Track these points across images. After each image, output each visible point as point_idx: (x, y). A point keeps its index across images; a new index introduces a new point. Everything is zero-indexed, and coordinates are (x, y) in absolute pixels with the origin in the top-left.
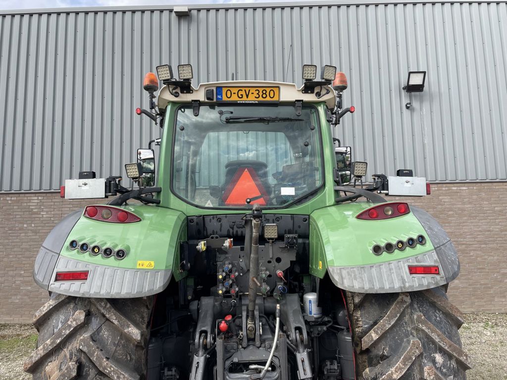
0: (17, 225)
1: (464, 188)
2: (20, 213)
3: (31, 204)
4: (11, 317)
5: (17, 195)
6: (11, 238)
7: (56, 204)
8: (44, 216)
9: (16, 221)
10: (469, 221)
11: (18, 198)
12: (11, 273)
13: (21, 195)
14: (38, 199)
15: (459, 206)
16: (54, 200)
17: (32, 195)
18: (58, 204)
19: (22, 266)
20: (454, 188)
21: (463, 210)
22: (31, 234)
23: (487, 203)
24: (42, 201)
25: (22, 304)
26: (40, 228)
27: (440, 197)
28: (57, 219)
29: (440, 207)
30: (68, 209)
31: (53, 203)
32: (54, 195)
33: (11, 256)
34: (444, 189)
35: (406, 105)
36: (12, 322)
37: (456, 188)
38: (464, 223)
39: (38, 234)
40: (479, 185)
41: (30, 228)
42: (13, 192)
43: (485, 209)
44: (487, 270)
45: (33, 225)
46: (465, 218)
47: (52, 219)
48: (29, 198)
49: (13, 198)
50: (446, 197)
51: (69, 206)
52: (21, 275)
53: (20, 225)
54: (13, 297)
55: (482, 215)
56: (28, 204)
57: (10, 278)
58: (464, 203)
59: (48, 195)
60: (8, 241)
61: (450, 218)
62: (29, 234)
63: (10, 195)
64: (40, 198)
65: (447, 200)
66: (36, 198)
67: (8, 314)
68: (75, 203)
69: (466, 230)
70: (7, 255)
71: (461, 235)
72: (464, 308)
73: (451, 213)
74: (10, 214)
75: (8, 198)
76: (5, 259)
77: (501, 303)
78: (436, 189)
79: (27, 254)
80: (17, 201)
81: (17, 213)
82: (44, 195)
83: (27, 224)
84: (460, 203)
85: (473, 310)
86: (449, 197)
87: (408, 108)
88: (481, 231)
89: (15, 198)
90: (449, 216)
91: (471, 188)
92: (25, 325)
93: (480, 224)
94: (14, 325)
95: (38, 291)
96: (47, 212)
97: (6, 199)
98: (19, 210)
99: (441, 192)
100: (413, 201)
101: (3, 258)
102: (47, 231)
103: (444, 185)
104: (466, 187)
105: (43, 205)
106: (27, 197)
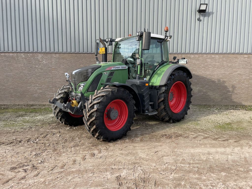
0: (33, 66)
1: (217, 56)
2: (34, 61)
3: (38, 57)
4: (34, 102)
5: (32, 53)
6: (31, 71)
7: (49, 58)
8: (44, 63)
9: (33, 64)
10: (217, 70)
11: (33, 55)
12: (33, 85)
13: (34, 53)
14: (41, 55)
15: (214, 63)
16: (48, 56)
17: (39, 54)
18: (50, 58)
19: (37, 82)
20: (213, 56)
21: (215, 65)
22: (40, 70)
23: (225, 62)
24: (43, 56)
25: (38, 97)
26: (43, 67)
27: (207, 60)
28: (50, 64)
29: (206, 63)
30: (54, 60)
31: (47, 57)
32: (48, 54)
33: (32, 79)
34: (209, 56)
35: (198, 19)
36: (35, 104)
37: (214, 56)
38: (215, 70)
39: (43, 70)
40: (223, 55)
41: (39, 67)
42: (30, 52)
43: (224, 65)
44: (221, 89)
45: (40, 66)
46: (216, 68)
47: (48, 64)
48: (37, 55)
49: (30, 55)
50: (209, 60)
51: (54, 59)
52: (37, 86)
53: (35, 66)
54: (35, 95)
55: (223, 67)
56: (37, 57)
57: (33, 87)
58: (216, 62)
59: (45, 54)
60: (30, 72)
61: (210, 68)
62: (39, 70)
63: (29, 53)
64: (42, 55)
65: (209, 61)
66: (40, 55)
67: (33, 101)
68: (57, 58)
69: (215, 73)
70: (31, 78)
71: (213, 75)
72: (210, 103)
73: (210, 66)
74: (30, 61)
75: (29, 55)
76: (30, 80)
77: (225, 102)
78: (206, 56)
79: (39, 78)
80: (33, 56)
81: (33, 61)
82: (44, 54)
83: (38, 66)
84: (214, 62)
85: (213, 104)
86: (210, 60)
87: (198, 20)
88: (221, 74)
89: (32, 55)
90: (209, 67)
91: (220, 56)
92: (41, 105)
93: (221, 71)
94: (36, 105)
95: (45, 92)
96: (45, 61)
97: (28, 55)
98: (34, 60)
99: (207, 57)
100: (196, 61)
101: (29, 79)
102: (46, 69)
103: (209, 55)
104: (218, 55)
105: (43, 58)
106: (37, 54)
